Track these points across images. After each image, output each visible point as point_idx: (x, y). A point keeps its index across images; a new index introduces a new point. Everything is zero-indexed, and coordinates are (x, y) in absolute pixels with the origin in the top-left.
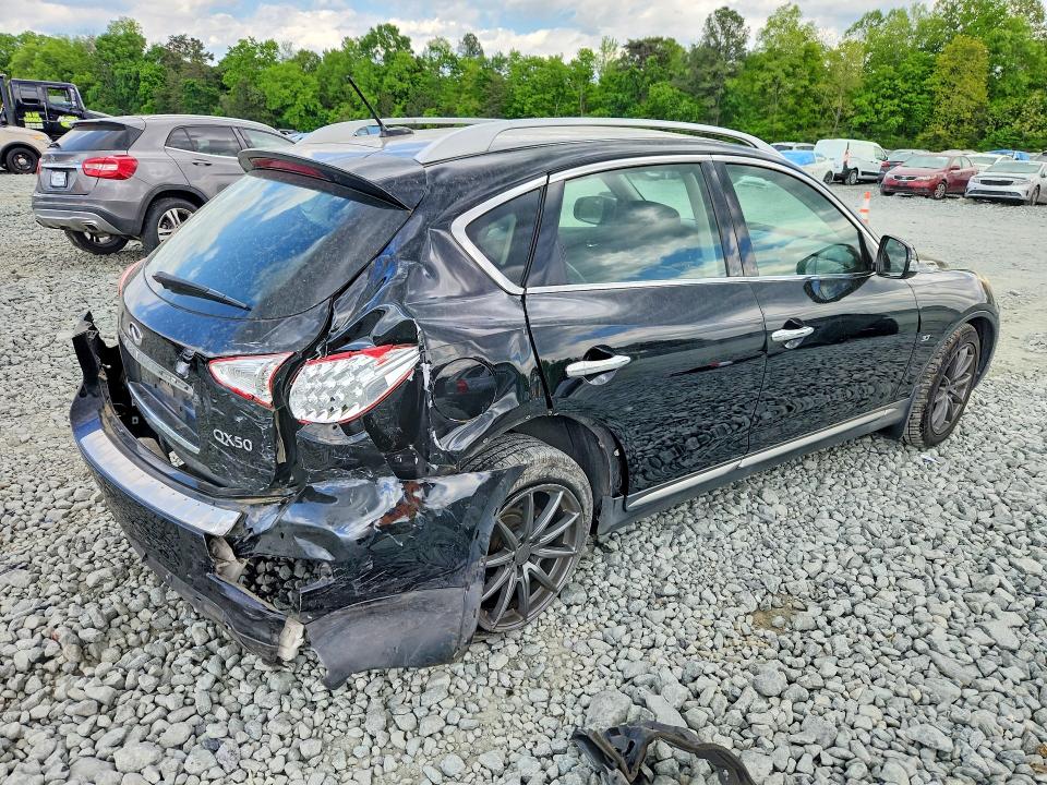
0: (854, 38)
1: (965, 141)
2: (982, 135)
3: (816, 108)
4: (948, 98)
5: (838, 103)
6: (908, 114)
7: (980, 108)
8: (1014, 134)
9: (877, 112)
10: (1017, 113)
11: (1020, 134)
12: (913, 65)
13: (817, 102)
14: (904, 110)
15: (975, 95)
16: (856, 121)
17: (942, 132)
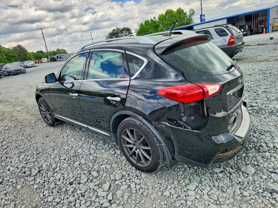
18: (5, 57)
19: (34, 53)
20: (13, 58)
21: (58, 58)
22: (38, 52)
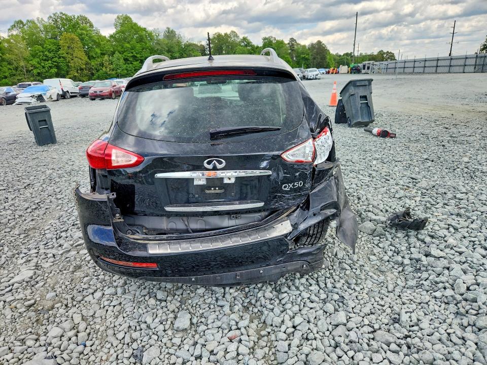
0: (15, 32)
1: (86, 78)
2: (93, 74)
3: (11, 67)
4: (73, 60)
5: (22, 63)
6: (58, 67)
7: (87, 64)
8: (104, 73)
9: (44, 67)
10: (102, 65)
11: (106, 73)
12: (50, 45)
13: (10, 64)
14: (55, 66)
15: (83, 58)
16: (35, 72)
17: (76, 74)
18: (295, 59)
19: (340, 56)
20: (304, 62)
21: (364, 69)
22: (347, 54)
